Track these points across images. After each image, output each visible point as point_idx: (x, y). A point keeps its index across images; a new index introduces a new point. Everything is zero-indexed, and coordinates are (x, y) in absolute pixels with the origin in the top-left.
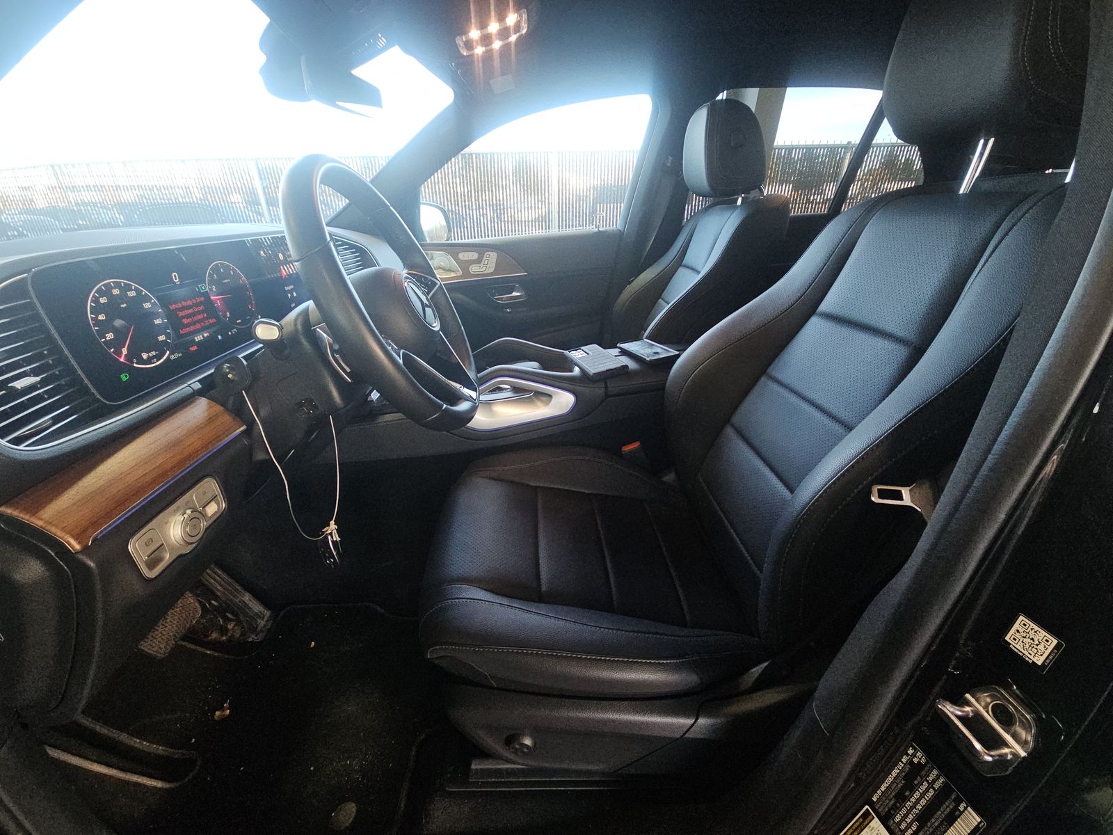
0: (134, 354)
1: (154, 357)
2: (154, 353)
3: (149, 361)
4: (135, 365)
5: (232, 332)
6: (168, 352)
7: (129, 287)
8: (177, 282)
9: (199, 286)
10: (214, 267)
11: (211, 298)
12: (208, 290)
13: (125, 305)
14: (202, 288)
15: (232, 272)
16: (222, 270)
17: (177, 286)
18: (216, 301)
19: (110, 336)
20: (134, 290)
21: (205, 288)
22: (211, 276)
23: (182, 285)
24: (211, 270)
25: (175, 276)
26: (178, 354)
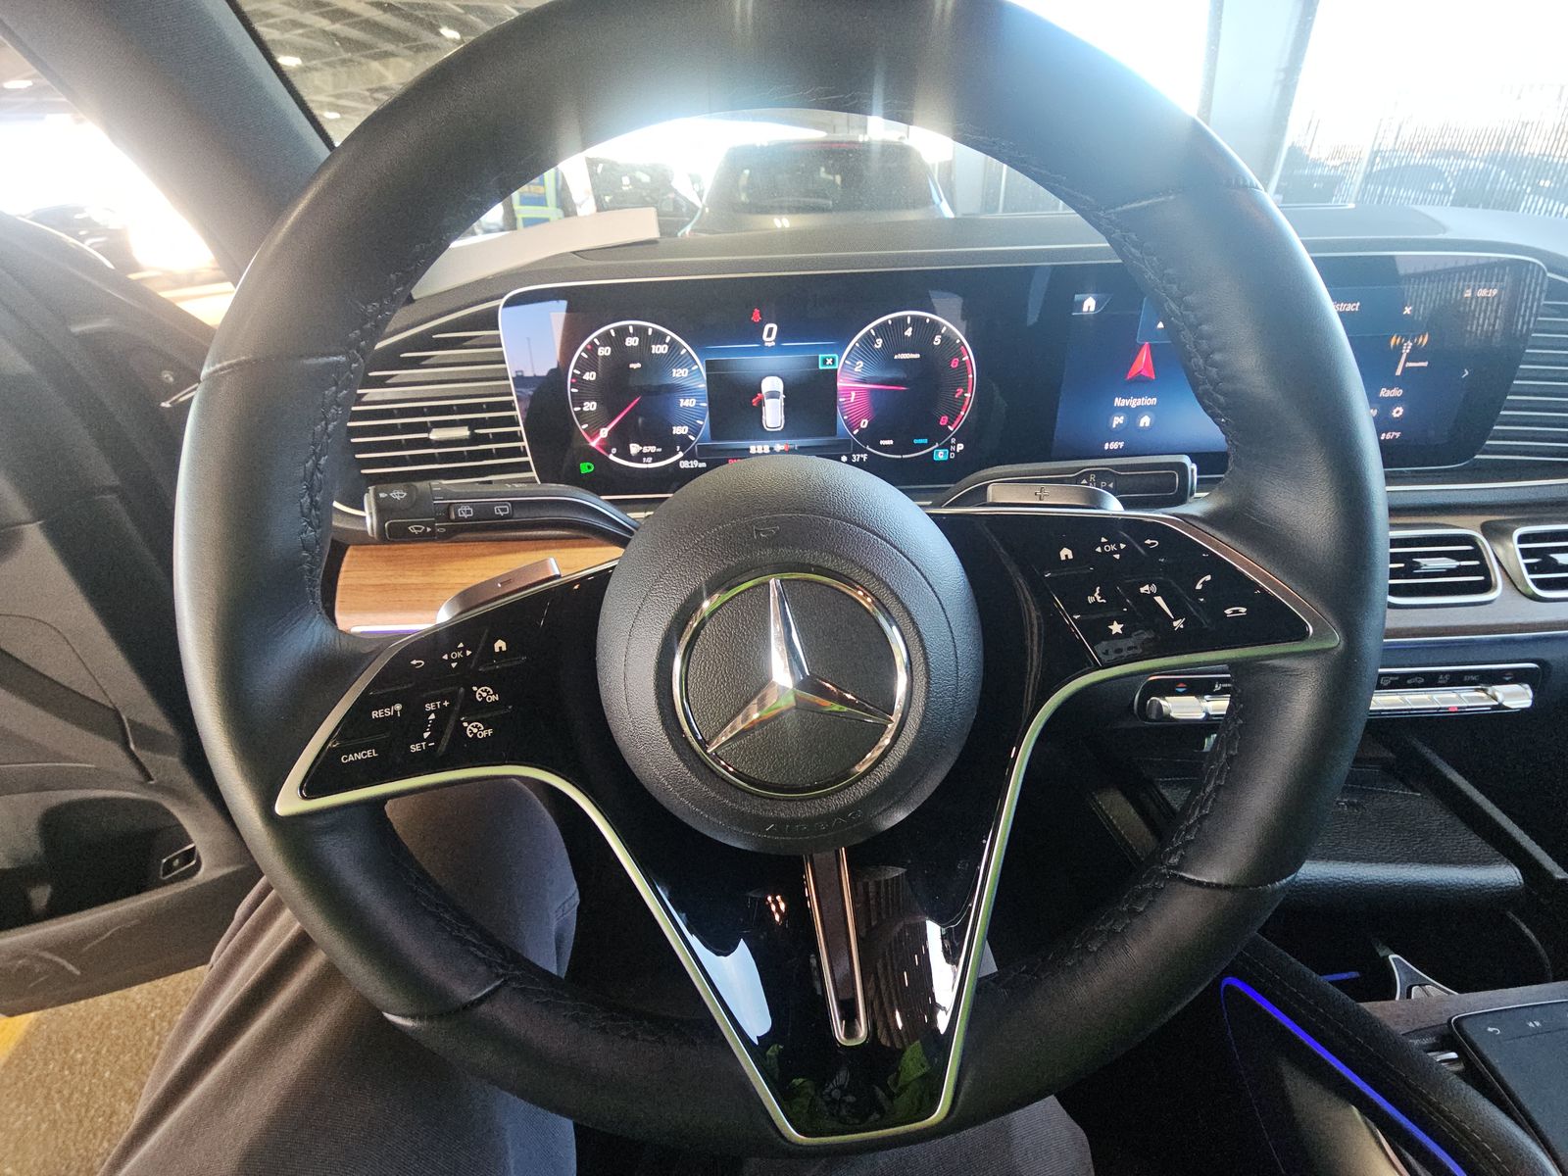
0: (617, 441)
2: (653, 449)
3: (639, 458)
4: (612, 457)
6: (681, 454)
7: (659, 338)
8: (769, 341)
9: (820, 356)
10: (890, 322)
11: (838, 384)
12: (838, 366)
13: (638, 365)
14: (825, 361)
15: (937, 340)
16: (909, 332)
17: (763, 350)
18: (848, 391)
19: (590, 406)
20: (668, 344)
21: (833, 361)
22: (868, 340)
23: (778, 349)
24: (874, 328)
25: (771, 330)
26: (700, 461)
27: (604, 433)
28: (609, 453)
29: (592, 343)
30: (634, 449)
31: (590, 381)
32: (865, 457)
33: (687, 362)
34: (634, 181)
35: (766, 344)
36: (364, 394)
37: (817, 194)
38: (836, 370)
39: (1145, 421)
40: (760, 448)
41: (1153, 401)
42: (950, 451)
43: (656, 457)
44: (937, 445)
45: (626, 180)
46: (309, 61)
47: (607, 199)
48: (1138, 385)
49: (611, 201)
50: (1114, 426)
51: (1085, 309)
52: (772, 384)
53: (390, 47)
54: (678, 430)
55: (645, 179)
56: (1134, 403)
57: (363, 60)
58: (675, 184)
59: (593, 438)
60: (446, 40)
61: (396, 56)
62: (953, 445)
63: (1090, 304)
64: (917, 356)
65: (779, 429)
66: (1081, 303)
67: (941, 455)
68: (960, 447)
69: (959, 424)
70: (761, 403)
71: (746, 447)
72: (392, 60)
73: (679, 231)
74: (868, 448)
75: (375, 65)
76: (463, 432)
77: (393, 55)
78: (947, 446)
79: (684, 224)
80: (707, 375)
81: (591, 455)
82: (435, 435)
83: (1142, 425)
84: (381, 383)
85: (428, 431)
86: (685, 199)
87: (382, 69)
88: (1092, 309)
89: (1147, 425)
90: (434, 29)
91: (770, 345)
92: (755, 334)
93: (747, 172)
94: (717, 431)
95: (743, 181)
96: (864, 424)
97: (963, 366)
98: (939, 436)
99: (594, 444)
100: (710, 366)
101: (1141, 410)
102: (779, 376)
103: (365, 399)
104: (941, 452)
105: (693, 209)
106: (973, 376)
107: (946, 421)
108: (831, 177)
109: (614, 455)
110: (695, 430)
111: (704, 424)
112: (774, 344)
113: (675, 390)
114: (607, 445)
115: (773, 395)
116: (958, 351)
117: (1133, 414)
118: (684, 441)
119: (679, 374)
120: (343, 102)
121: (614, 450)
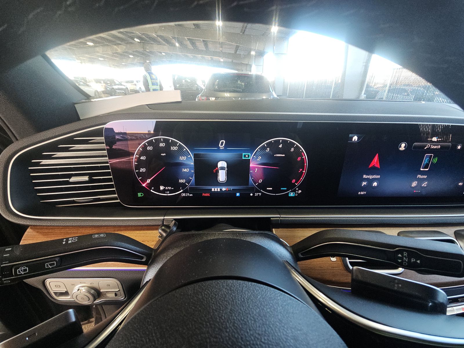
0: (155, 184)
1: (168, 190)
2: (170, 188)
3: (164, 191)
4: (151, 191)
5: (254, 194)
6: (182, 191)
7: (175, 144)
8: (222, 147)
9: (243, 154)
10: (273, 142)
11: (250, 165)
12: (251, 158)
13: (165, 154)
14: (245, 156)
15: (292, 149)
16: (281, 146)
17: (219, 150)
18: (255, 168)
19: (143, 170)
20: (178, 146)
21: (249, 156)
22: (264, 148)
23: (225, 150)
24: (266, 144)
25: (222, 143)
26: (190, 194)
27: (149, 181)
28: (151, 189)
29: (145, 144)
30: (162, 188)
31: (143, 160)
32: (260, 194)
33: (186, 154)
34: (186, 81)
35: (220, 148)
36: (41, 162)
37: (237, 87)
38: (250, 159)
39: (375, 184)
40: (216, 189)
41: (379, 177)
42: (295, 193)
43: (171, 191)
44: (290, 190)
45: (184, 81)
46: (96, 44)
47: (178, 85)
48: (373, 171)
49: (179, 86)
50: (363, 185)
51: (353, 140)
52: (222, 164)
53: (120, 42)
54: (181, 181)
55: (189, 81)
56: (371, 177)
57: (111, 45)
58: (198, 83)
59: (144, 183)
60: (136, 41)
61: (121, 45)
62: (297, 190)
63: (355, 138)
64: (284, 155)
65: (225, 182)
66: (352, 138)
67: (292, 195)
68: (300, 191)
69: (300, 182)
70: (217, 172)
71: (211, 189)
72: (120, 46)
73: (197, 95)
74: (262, 191)
75: (115, 47)
76: (86, 178)
77: (120, 44)
78: (294, 191)
79: (199, 93)
80: (194, 160)
81: (142, 189)
82: (73, 179)
83: (374, 185)
84: (50, 157)
85: (70, 178)
86: (200, 87)
87: (117, 48)
88: (356, 140)
89: (376, 185)
90: (133, 38)
91: (222, 148)
92: (216, 144)
93: (218, 80)
94: (197, 182)
95: (216, 83)
96: (260, 181)
97: (303, 160)
98: (292, 187)
99: (144, 185)
100: (195, 156)
101: (374, 180)
102: (225, 161)
103: (41, 163)
104: (292, 193)
105: (202, 90)
106: (306, 164)
107: (294, 181)
108: (241, 83)
109: (153, 190)
110: (189, 181)
111: (193, 179)
112: (223, 148)
113: (181, 165)
114: (150, 185)
115: (222, 168)
116: (300, 154)
117: (370, 181)
118: (183, 185)
119: (182, 159)
120: (105, 56)
121: (153, 188)
